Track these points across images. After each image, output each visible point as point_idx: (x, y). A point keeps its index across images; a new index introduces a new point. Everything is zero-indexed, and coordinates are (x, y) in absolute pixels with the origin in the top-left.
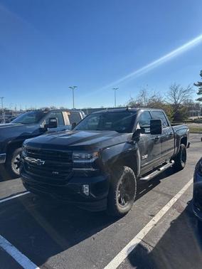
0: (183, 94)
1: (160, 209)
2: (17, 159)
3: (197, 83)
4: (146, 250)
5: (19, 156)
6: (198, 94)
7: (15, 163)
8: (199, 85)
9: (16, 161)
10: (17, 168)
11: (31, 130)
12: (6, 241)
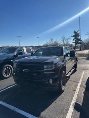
0: (67, 40)
1: (76, 88)
2: (5, 70)
3: (72, 36)
4: (80, 105)
5: (5, 69)
6: (73, 40)
7: (4, 72)
8: (73, 37)
9: (4, 71)
10: (5, 74)
11: (10, 56)
12: (16, 108)
